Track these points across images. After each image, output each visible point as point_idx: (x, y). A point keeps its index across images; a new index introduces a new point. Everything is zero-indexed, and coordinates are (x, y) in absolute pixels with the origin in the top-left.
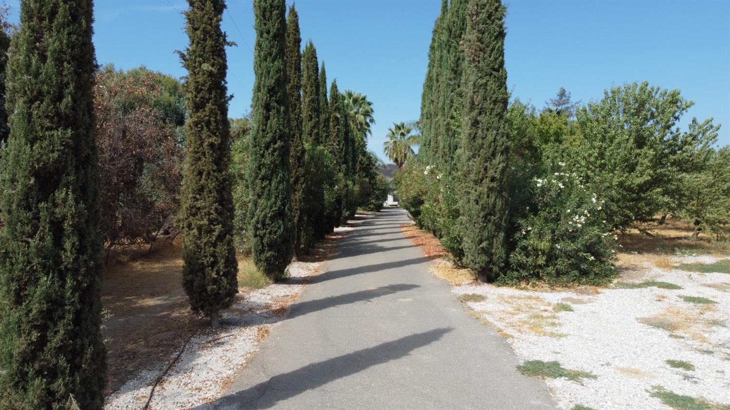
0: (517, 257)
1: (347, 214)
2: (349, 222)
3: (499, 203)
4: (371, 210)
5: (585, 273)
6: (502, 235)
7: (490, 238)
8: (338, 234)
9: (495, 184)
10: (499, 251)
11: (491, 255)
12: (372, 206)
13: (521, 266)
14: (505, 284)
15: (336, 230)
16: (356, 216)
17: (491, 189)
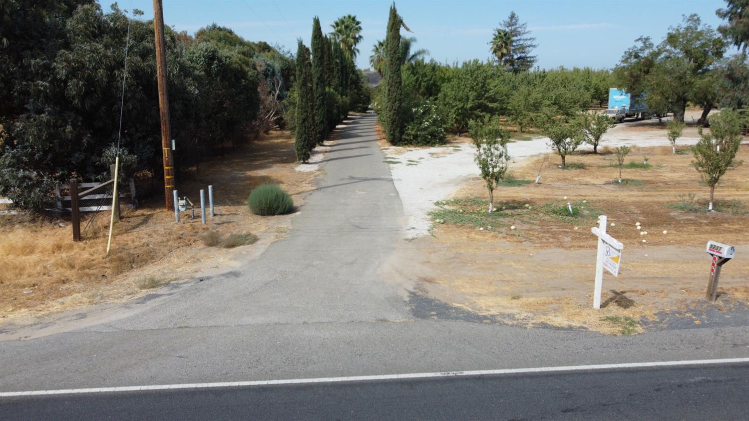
0: (404, 137)
1: (343, 117)
2: (344, 122)
3: (397, 118)
4: (359, 112)
5: (428, 142)
6: (398, 129)
7: (394, 131)
8: (338, 129)
9: (395, 112)
10: (397, 134)
11: (395, 136)
12: (360, 109)
13: (405, 140)
14: (399, 146)
15: (337, 127)
16: (349, 117)
17: (394, 113)
